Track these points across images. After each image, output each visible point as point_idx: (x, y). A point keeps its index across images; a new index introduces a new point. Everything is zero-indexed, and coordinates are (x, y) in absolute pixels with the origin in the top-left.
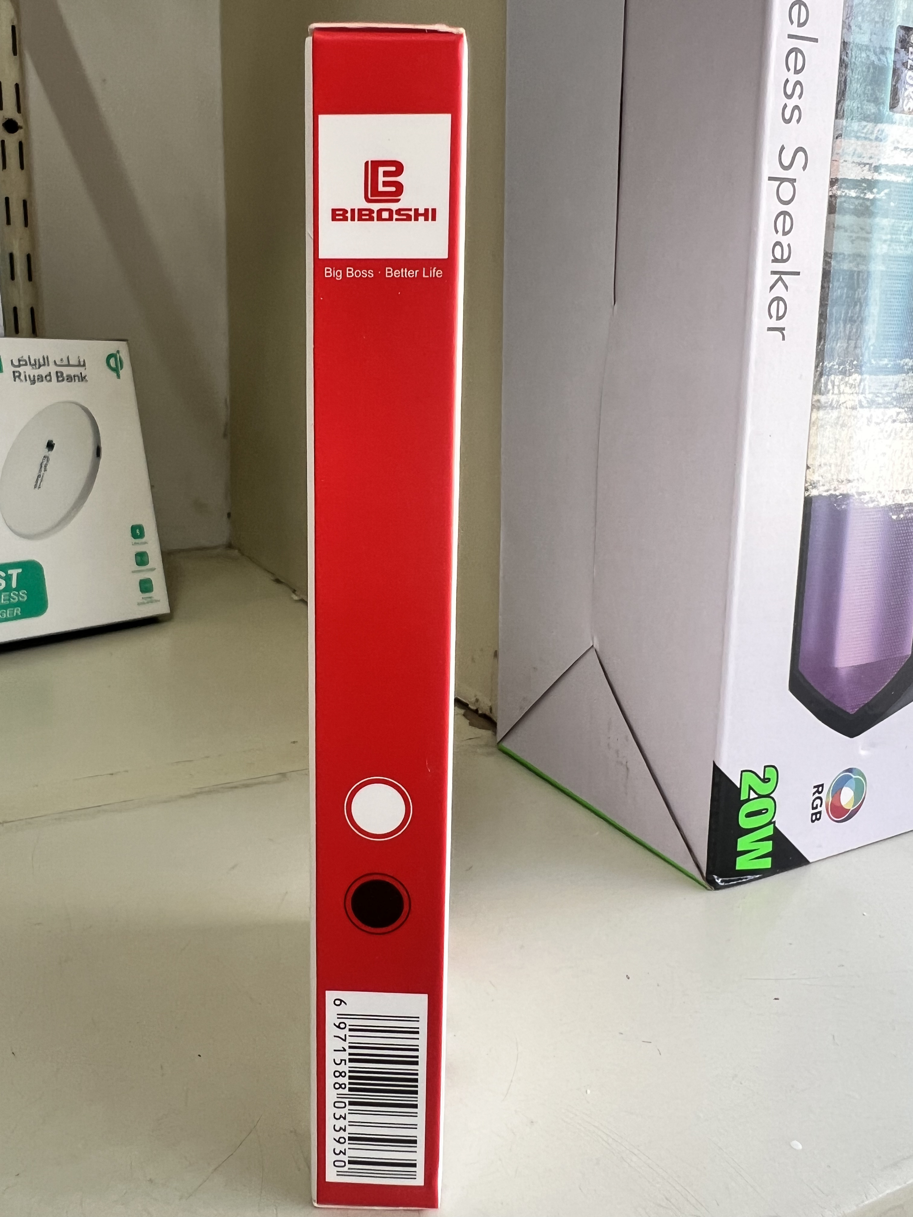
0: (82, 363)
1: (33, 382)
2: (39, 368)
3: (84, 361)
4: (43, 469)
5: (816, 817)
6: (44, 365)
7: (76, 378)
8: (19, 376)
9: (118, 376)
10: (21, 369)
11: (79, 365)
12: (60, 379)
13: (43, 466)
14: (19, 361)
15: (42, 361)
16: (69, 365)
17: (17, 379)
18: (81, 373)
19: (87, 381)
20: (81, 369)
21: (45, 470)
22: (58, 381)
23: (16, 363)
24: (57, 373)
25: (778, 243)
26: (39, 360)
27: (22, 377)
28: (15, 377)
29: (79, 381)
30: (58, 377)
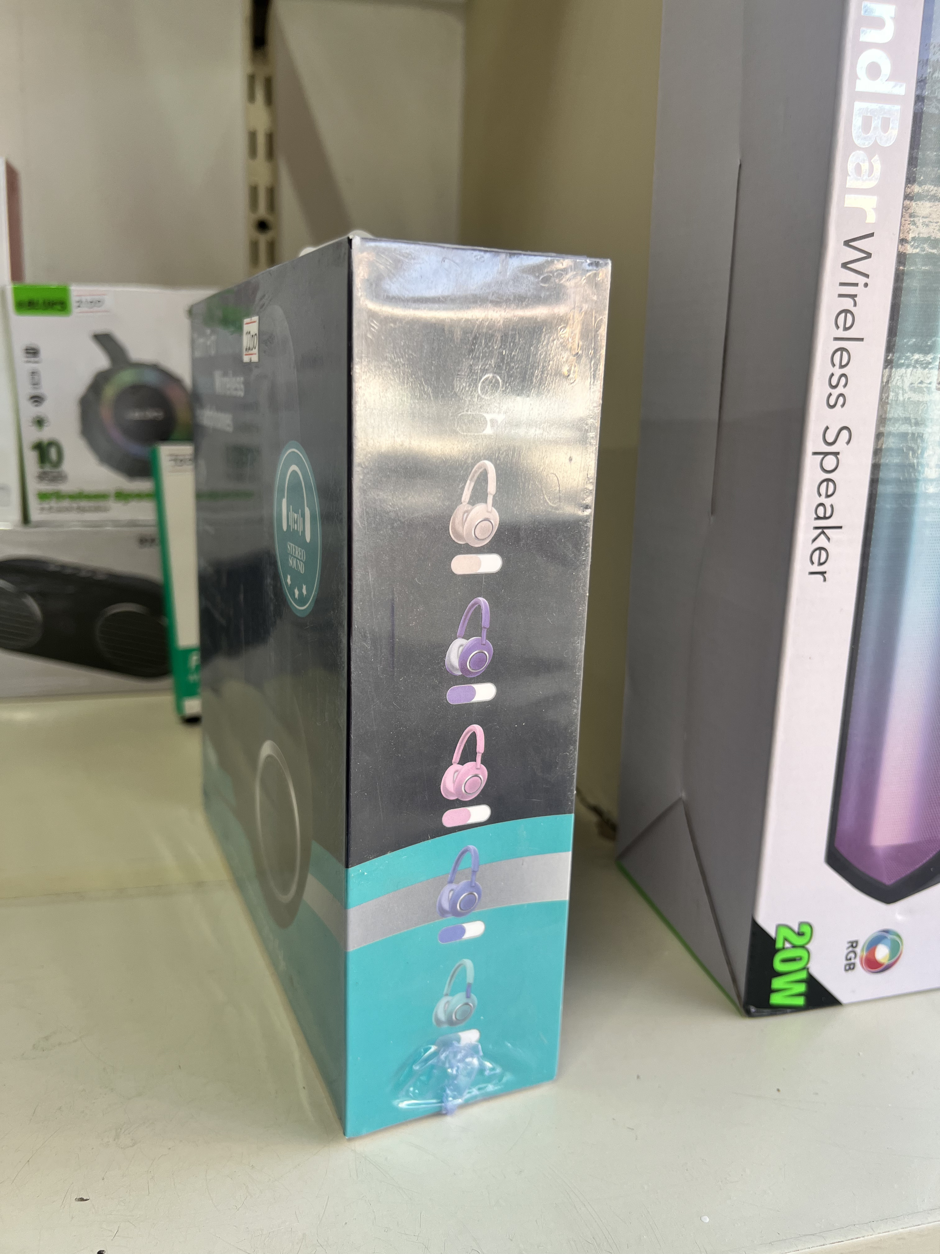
5: (850, 967)
25: (821, 504)
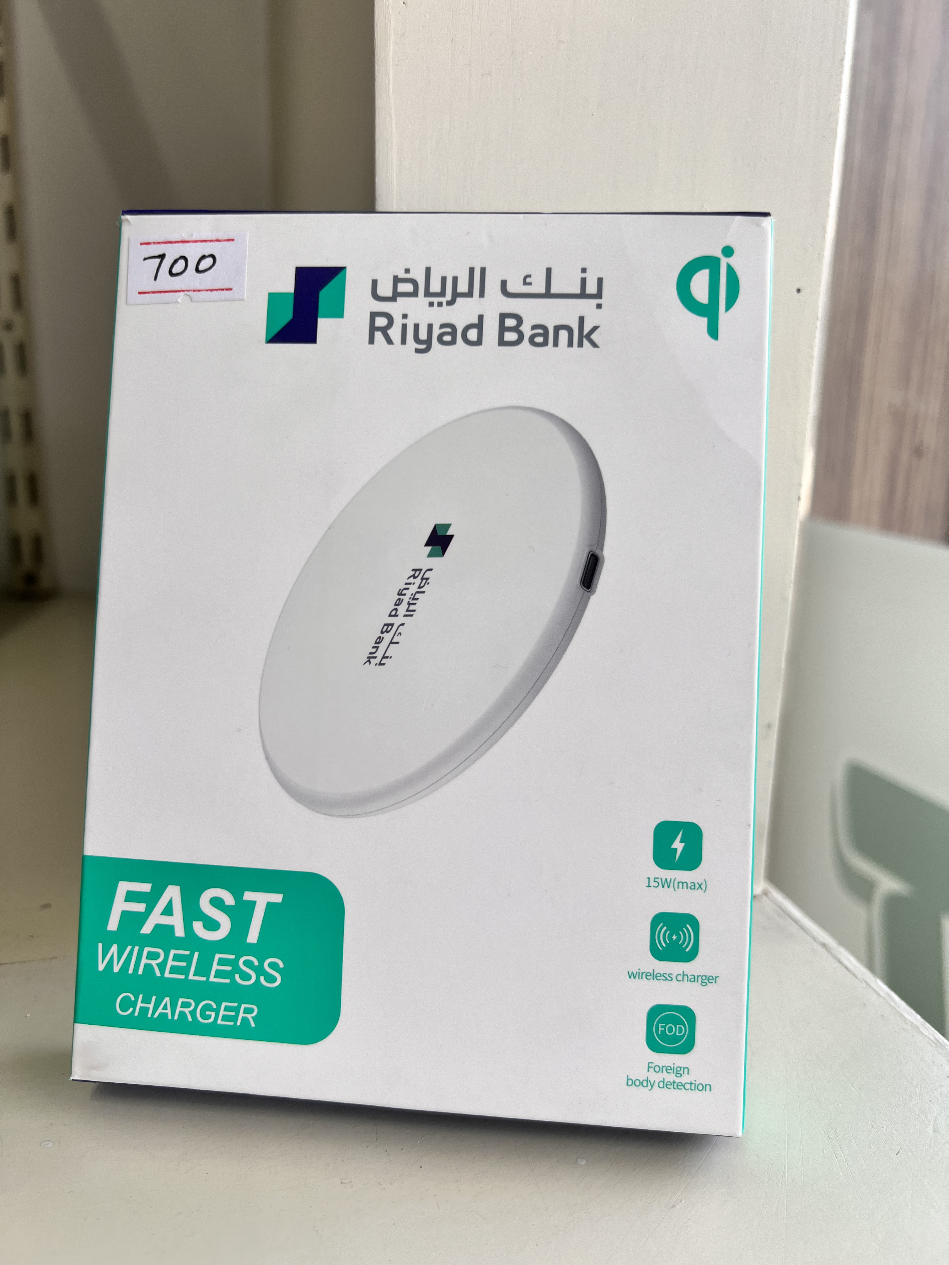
0: (591, 288)
1: (425, 346)
2: (451, 303)
3: (600, 281)
4: (402, 609)
6: (470, 294)
7: (563, 335)
8: (384, 330)
9: (713, 331)
10: (395, 309)
11: (583, 295)
12: (510, 336)
13: (406, 599)
14: (397, 280)
15: (463, 287)
16: (548, 294)
17: (378, 335)
18: (581, 320)
19: (594, 345)
20: (586, 307)
21: (410, 613)
22: (502, 342)
23: (385, 290)
24: (503, 317)
26: (455, 279)
27: (395, 333)
28: (373, 329)
29: (570, 344)
30: (503, 329)
